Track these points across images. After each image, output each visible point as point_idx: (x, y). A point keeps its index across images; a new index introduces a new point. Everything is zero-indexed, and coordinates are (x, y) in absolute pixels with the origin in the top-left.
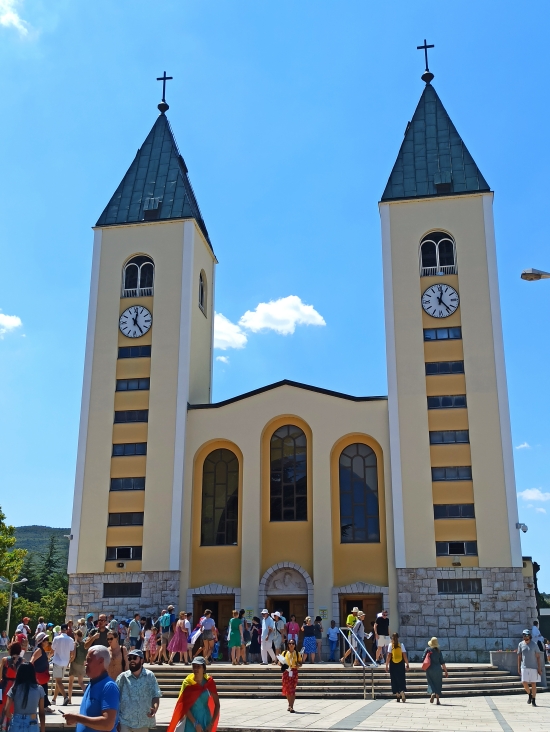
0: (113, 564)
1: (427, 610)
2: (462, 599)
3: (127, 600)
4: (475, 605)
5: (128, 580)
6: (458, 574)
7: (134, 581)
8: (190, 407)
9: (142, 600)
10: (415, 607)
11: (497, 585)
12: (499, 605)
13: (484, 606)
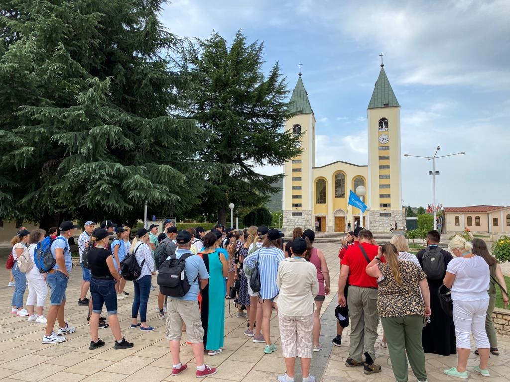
0: (295, 208)
1: (377, 220)
2: (386, 218)
3: (298, 217)
4: (390, 219)
5: (298, 212)
6: (385, 212)
7: (300, 212)
8: (313, 168)
9: (302, 217)
10: (374, 220)
11: (395, 214)
12: (395, 219)
13: (392, 219)
